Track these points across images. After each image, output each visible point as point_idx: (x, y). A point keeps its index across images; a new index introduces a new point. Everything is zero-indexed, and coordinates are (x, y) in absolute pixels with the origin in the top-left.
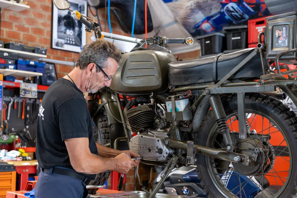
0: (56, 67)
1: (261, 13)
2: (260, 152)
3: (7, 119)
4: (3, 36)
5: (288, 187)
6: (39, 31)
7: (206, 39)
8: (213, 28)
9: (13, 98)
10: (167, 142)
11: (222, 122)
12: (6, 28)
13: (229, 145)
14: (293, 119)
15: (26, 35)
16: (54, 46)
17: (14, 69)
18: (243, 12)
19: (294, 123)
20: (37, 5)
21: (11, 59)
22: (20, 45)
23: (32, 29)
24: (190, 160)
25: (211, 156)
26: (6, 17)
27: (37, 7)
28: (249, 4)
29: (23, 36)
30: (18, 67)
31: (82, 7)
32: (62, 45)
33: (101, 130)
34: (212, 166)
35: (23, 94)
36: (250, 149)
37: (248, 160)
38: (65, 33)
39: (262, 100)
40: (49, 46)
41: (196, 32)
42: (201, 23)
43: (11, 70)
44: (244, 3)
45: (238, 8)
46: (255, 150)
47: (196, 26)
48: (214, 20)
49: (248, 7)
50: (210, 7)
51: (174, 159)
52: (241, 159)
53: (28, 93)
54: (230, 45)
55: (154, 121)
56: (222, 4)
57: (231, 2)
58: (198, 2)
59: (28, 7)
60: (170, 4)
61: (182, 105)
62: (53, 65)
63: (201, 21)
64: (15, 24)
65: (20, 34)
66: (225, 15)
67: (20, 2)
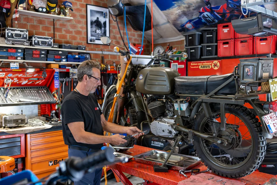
0: (91, 55)
1: (226, 19)
2: (234, 138)
3: (62, 93)
4: (57, 38)
5: (250, 159)
6: (79, 33)
7: (189, 36)
8: (193, 27)
9: (66, 79)
10: (174, 127)
11: (210, 119)
12: (58, 32)
13: (215, 133)
14: (254, 120)
15: (70, 36)
16: (89, 42)
17: (66, 61)
18: (214, 18)
19: (255, 123)
20: (77, 15)
21: (63, 55)
22: (69, 45)
23: (74, 31)
24: (190, 141)
25: (202, 138)
26: (57, 25)
27: (77, 16)
28: (218, 13)
29: (69, 37)
30: (68, 60)
31: (106, 14)
32: (94, 41)
33: (130, 114)
34: (202, 142)
35: (72, 76)
36: (227, 135)
37: (226, 143)
38: (96, 32)
39: (235, 107)
40: (86, 42)
41: (182, 29)
42: (185, 24)
43: (64, 62)
44: (215, 13)
45: (211, 15)
46: (231, 137)
47: (182, 25)
48: (194, 22)
49: (218, 15)
50: (192, 14)
51: (179, 137)
52: (222, 142)
53: (75, 75)
54: (205, 40)
55: (165, 112)
56: (200, 12)
57: (206, 11)
58: (184, 11)
59: (72, 18)
60: (165, 11)
61: (184, 107)
62: (89, 55)
63: (185, 22)
64: (63, 29)
65: (67, 35)
66: (202, 19)
67: (67, 16)
